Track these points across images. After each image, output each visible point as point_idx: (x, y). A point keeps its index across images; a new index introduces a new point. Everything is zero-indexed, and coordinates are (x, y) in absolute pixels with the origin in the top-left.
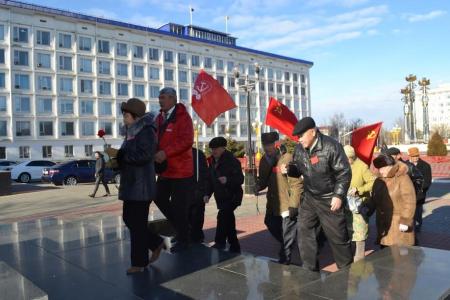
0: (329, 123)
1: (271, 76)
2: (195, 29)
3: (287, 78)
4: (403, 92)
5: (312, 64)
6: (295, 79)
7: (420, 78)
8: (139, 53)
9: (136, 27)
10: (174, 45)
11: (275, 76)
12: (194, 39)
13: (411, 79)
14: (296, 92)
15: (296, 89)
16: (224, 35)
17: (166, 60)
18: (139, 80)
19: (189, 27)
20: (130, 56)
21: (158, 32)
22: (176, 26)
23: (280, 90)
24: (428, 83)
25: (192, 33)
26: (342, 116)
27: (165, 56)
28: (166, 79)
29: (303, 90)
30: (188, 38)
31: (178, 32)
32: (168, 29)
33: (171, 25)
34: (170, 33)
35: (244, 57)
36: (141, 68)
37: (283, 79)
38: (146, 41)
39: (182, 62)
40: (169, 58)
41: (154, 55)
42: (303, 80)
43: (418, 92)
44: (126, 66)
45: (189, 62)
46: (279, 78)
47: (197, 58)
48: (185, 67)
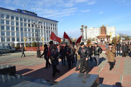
1: (47, 25)
2: (25, 11)
3: (51, 25)
4: (81, 29)
5: (58, 22)
6: (54, 26)
7: (85, 26)
8: (8, 17)
9: (7, 9)
10: (19, 15)
11: (48, 25)
12: (25, 14)
13: (82, 26)
14: (54, 29)
16: (34, 13)
17: (16, 19)
18: (8, 25)
19: (23, 10)
20: (5, 18)
21: (14, 11)
22: (19, 10)
23: (49, 29)
24: (87, 27)
25: (24, 12)
27: (16, 18)
28: (16, 25)
29: (56, 29)
30: (23, 13)
31: (20, 11)
32: (17, 10)
33: (18, 9)
34: (18, 12)
36: (9, 22)
37: (50, 26)
38: (10, 14)
39: (21, 20)
40: (17, 19)
41: (13, 18)
42: (56, 26)
43: (84, 30)
44: (4, 21)
45: (23, 20)
46: (49, 25)
47: (26, 19)
48: (22, 21)
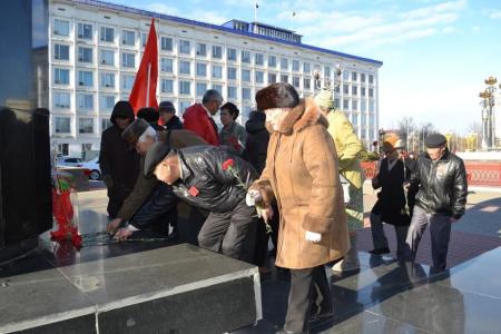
0: (397, 127)
2: (259, 26)
3: (355, 78)
4: (481, 95)
5: (381, 63)
6: (363, 79)
8: (202, 51)
9: (200, 24)
10: (238, 42)
12: (258, 36)
13: (491, 82)
14: (363, 93)
15: (363, 90)
16: (289, 33)
17: (229, 58)
18: (201, 78)
19: (253, 24)
20: (193, 54)
21: (222, 28)
22: (240, 23)
23: (346, 91)
25: (256, 30)
26: (411, 120)
27: (228, 54)
28: (229, 78)
29: (371, 91)
30: (253, 35)
31: (242, 29)
32: (231, 26)
33: (235, 22)
34: (234, 30)
35: (309, 56)
36: (204, 66)
37: (350, 80)
38: (210, 38)
39: (246, 60)
40: (232, 57)
41: (217, 53)
42: (371, 81)
44: (189, 63)
45: (253, 60)
46: (346, 78)
47: (261, 56)
48: (248, 65)
